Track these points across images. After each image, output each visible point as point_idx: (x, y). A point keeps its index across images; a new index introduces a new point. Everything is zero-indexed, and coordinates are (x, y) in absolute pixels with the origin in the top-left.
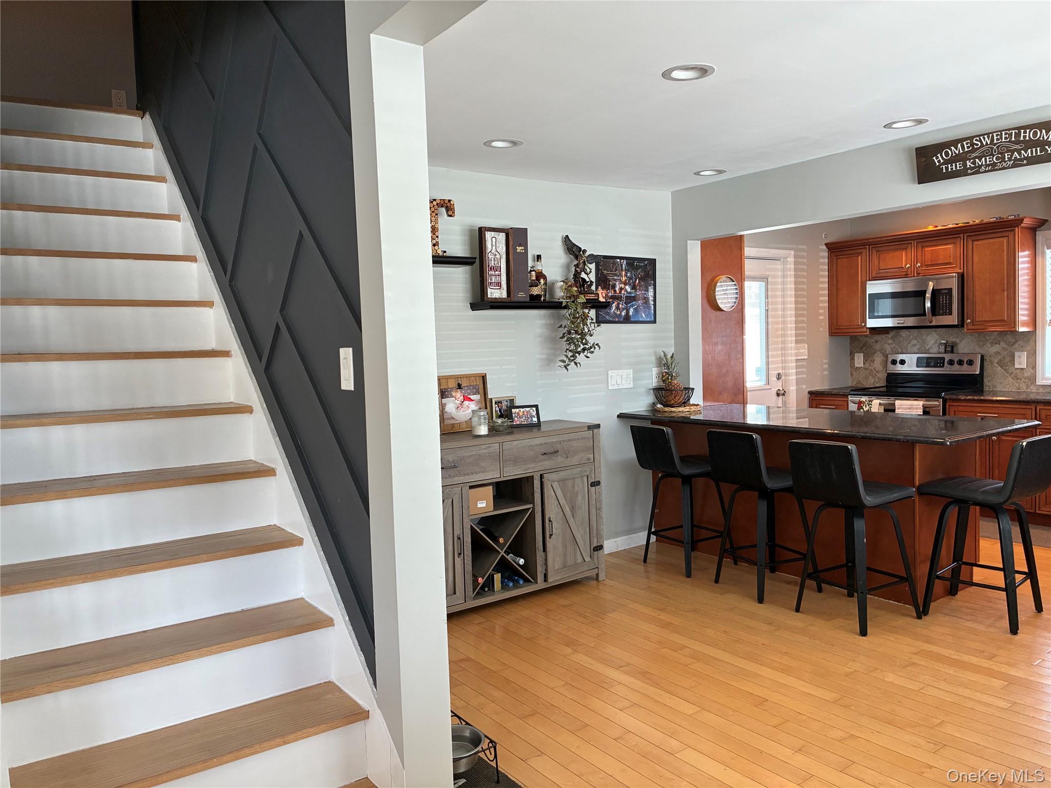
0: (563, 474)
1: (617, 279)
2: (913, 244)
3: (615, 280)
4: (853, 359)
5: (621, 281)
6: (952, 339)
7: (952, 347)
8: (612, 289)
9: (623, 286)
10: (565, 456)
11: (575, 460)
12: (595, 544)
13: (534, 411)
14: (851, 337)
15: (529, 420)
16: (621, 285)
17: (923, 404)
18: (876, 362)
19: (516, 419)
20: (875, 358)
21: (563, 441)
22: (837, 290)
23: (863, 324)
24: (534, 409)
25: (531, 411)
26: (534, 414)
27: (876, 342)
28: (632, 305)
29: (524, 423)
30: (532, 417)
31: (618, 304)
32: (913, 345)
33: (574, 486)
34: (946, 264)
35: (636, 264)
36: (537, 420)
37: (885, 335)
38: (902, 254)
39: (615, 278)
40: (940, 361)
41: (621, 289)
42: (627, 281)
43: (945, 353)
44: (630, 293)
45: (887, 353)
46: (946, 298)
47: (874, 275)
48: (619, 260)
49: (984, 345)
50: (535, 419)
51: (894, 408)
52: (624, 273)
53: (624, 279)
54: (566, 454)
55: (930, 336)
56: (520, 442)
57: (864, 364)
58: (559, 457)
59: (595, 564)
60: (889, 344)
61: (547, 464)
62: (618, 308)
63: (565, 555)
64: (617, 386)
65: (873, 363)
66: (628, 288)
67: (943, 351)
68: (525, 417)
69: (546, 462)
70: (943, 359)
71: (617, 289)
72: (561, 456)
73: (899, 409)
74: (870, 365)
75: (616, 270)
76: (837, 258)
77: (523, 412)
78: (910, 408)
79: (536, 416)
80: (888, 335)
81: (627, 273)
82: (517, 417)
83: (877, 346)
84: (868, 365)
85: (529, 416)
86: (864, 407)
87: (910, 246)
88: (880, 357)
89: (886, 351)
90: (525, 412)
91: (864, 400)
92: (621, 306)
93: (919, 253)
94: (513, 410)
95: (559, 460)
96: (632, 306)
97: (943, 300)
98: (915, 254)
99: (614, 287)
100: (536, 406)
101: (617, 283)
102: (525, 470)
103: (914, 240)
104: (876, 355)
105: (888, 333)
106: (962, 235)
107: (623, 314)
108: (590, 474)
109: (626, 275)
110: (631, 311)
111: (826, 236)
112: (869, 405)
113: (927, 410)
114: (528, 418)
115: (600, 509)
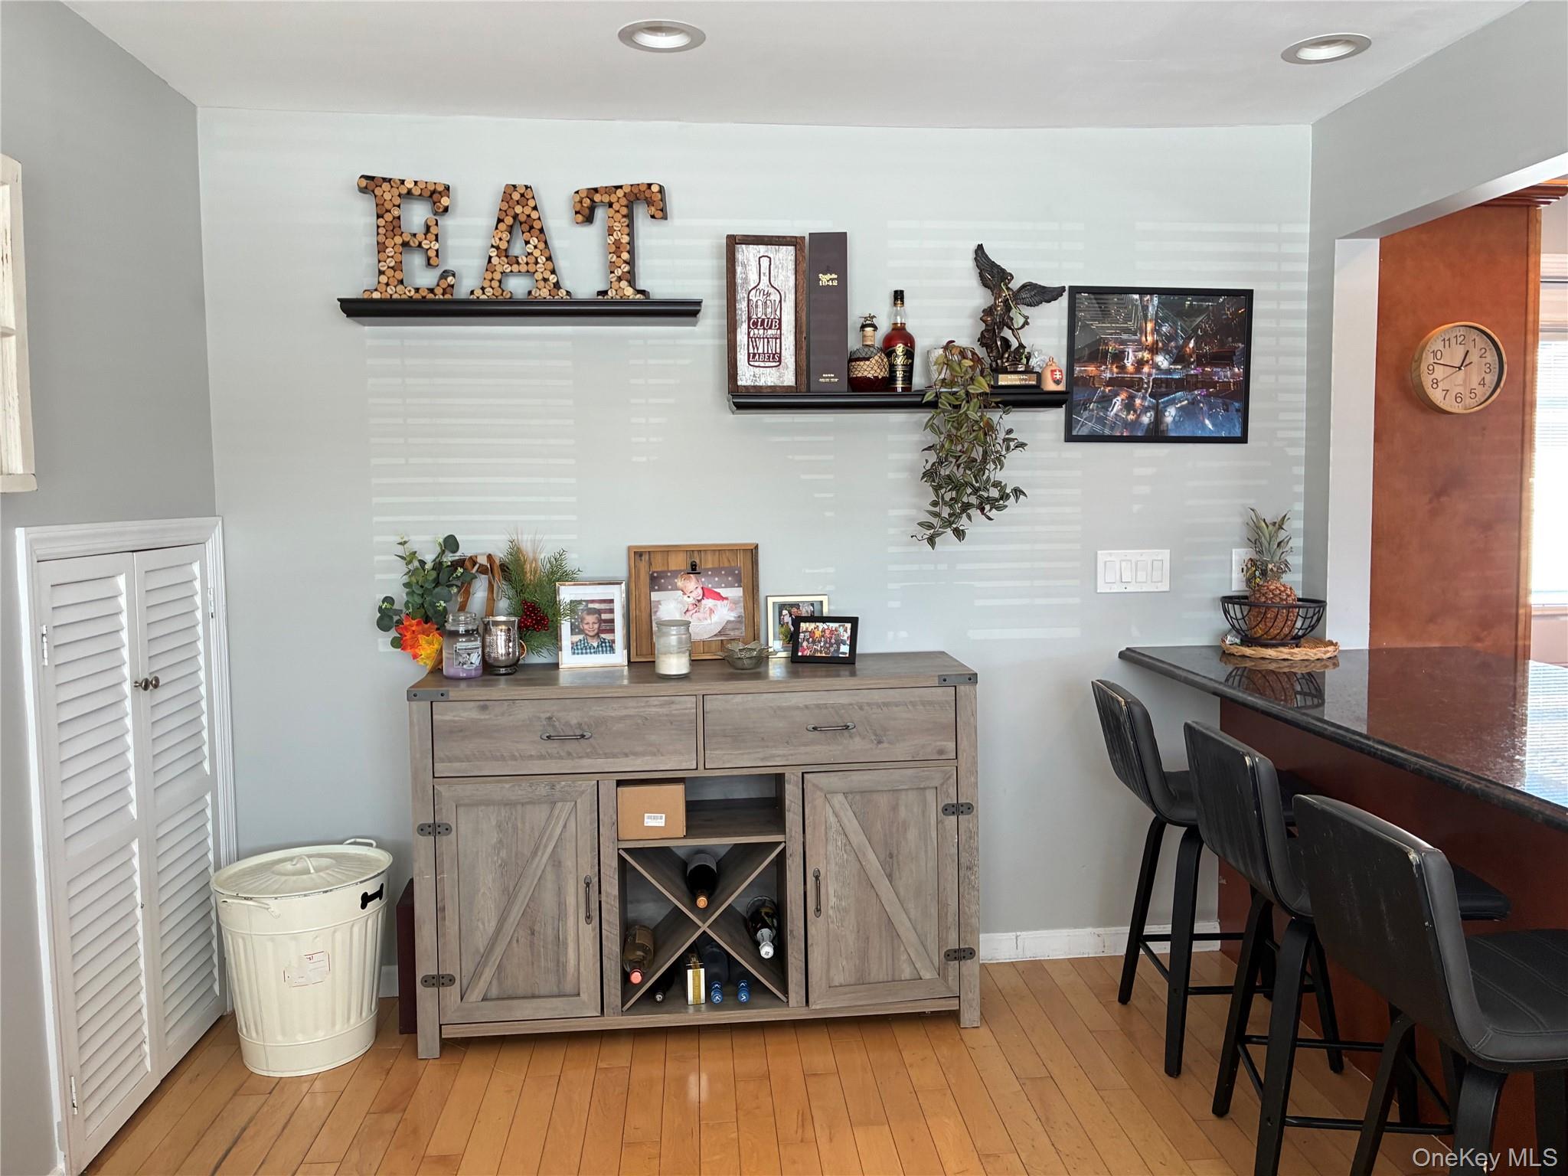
0: (859, 779)
1: (1130, 341)
3: (1123, 342)
5: (1139, 342)
8: (1112, 364)
9: (1146, 355)
10: (873, 737)
11: (901, 751)
12: (953, 945)
13: (846, 631)
15: (832, 649)
16: (1140, 355)
19: (805, 644)
21: (869, 704)
24: (849, 626)
25: (841, 630)
26: (845, 638)
28: (1174, 399)
29: (819, 655)
30: (839, 642)
31: (1131, 398)
33: (895, 808)
35: (1191, 305)
36: (848, 652)
39: (1125, 337)
41: (1140, 364)
42: (1160, 344)
44: (1168, 371)
48: (1136, 297)
50: (845, 649)
52: (1150, 326)
53: (1150, 339)
54: (876, 735)
56: (750, 697)
58: (857, 739)
59: (948, 988)
61: (822, 751)
62: (1129, 406)
63: (864, 956)
64: (1125, 585)
66: (1162, 361)
68: (826, 642)
69: (817, 748)
71: (1129, 363)
72: (863, 738)
75: (1127, 319)
77: (823, 631)
79: (848, 642)
81: (1161, 326)
82: (808, 640)
85: (833, 641)
90: (827, 632)
92: (1138, 401)
94: (802, 624)
95: (857, 746)
96: (1172, 402)
99: (1119, 357)
100: (854, 621)
101: (1130, 350)
102: (762, 759)
107: (1146, 419)
108: (942, 785)
109: (1156, 330)
110: (1170, 414)
114: (831, 645)
115: (969, 868)
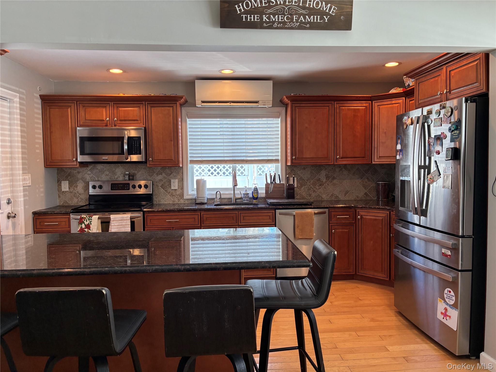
2: (110, 104)
4: (60, 185)
6: (133, 171)
7: (133, 176)
14: (58, 169)
17: (130, 216)
18: (78, 187)
20: (78, 184)
22: (51, 132)
23: (74, 159)
27: (79, 172)
32: (106, 175)
34: (134, 120)
37: (85, 168)
38: (103, 110)
40: (127, 186)
43: (129, 180)
45: (87, 180)
46: (137, 143)
47: (81, 123)
49: (152, 175)
51: (109, 221)
55: (117, 169)
57: (69, 188)
60: (89, 174)
65: (77, 188)
67: (128, 179)
70: (129, 184)
73: (113, 221)
74: (74, 189)
76: (50, 108)
78: (122, 220)
80: (87, 168)
83: (80, 176)
84: (72, 190)
86: (85, 222)
87: (108, 105)
88: (82, 183)
89: (86, 179)
91: (85, 216)
93: (115, 111)
97: (135, 145)
98: (113, 112)
103: (111, 101)
104: (78, 182)
105: (88, 167)
106: (144, 102)
111: (40, 89)
112: (89, 220)
113: (133, 220)
